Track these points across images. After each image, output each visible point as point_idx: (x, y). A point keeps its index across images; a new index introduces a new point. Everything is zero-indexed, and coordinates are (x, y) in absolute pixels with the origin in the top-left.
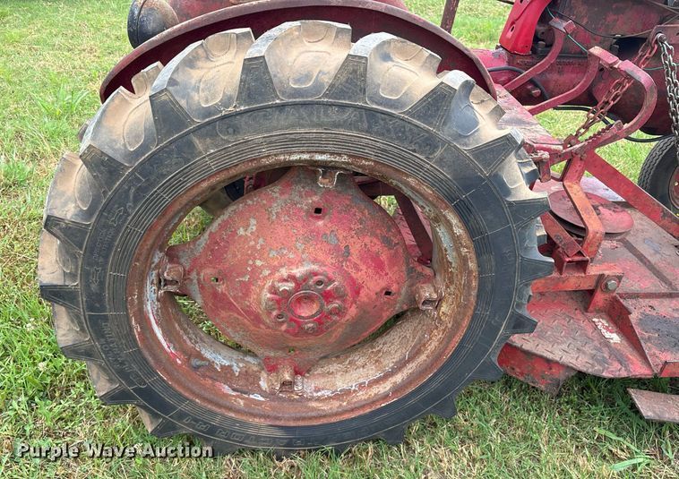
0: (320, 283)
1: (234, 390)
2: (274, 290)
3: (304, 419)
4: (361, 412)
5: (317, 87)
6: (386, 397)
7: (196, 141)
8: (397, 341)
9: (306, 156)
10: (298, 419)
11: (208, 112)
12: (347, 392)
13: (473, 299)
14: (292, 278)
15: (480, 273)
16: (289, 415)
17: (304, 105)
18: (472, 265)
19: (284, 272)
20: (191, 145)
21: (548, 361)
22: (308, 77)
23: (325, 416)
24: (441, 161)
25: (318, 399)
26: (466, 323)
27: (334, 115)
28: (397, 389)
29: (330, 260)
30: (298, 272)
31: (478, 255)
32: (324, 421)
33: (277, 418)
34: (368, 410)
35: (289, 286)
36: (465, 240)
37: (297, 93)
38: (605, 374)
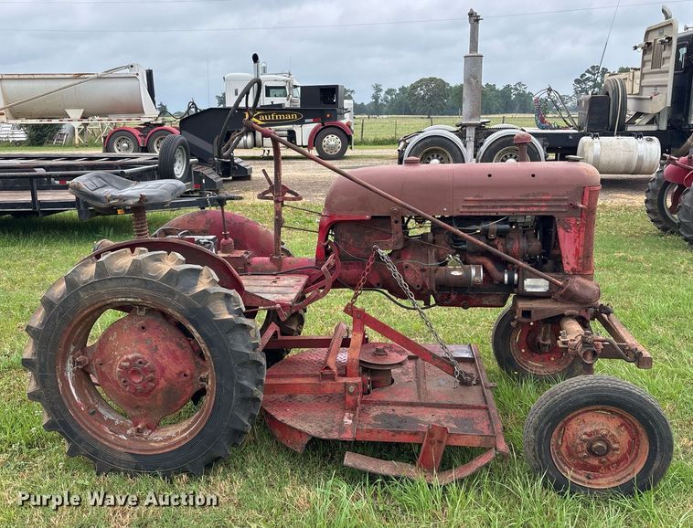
0: (140, 363)
1: (111, 431)
2: (121, 367)
3: (144, 451)
4: (174, 448)
5: (123, 273)
6: (186, 438)
7: (80, 293)
9: (124, 299)
10: (140, 450)
11: (86, 282)
12: (170, 438)
14: (127, 360)
16: (137, 448)
17: (119, 278)
19: (125, 357)
20: (79, 295)
22: (121, 268)
23: (155, 450)
24: (178, 301)
25: (155, 442)
26: (215, 388)
27: (130, 282)
28: (190, 434)
29: (147, 351)
30: (130, 357)
32: (155, 453)
33: (130, 448)
34: (177, 447)
35: (128, 364)
37: (116, 274)
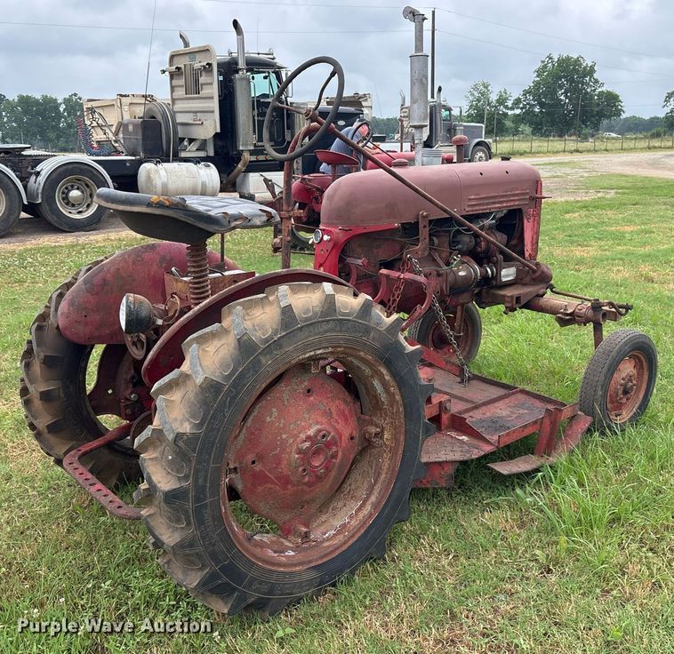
0: (324, 436)
1: (275, 552)
2: (300, 452)
3: (326, 555)
4: (359, 534)
5: (315, 314)
6: (370, 515)
7: (262, 358)
8: (359, 478)
9: (312, 353)
10: (322, 557)
11: (266, 340)
12: (344, 526)
13: (403, 421)
14: (308, 438)
15: (403, 400)
16: (316, 558)
17: (311, 324)
18: (398, 397)
19: (303, 436)
20: (259, 361)
21: (440, 464)
23: (338, 548)
24: (373, 339)
25: (328, 539)
26: (402, 438)
27: (325, 327)
28: (375, 506)
29: (324, 420)
30: (311, 432)
31: (400, 389)
32: (338, 552)
33: (310, 562)
34: (363, 531)
35: (307, 444)
36: (392, 383)
37: (307, 319)
38: (474, 457)
